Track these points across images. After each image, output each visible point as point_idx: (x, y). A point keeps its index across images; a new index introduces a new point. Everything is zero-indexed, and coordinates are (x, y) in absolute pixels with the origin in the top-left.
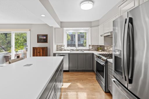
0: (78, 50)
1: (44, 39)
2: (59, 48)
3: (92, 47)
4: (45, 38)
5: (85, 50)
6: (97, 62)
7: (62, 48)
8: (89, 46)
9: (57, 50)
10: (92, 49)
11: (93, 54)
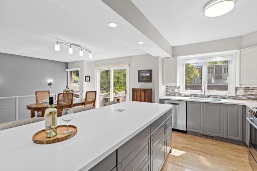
0: (208, 97)
1: (147, 77)
2: (170, 91)
3: (243, 91)
4: (148, 75)
5: (224, 98)
6: (251, 125)
7: (176, 91)
8: (237, 89)
9: (167, 95)
10: (244, 95)
11: (244, 107)
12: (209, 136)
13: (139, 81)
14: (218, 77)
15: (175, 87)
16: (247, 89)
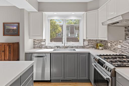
0: (67, 47)
1: (13, 30)
2: (38, 44)
3: (87, 42)
4: (15, 28)
7: (43, 43)
8: (84, 40)
9: (34, 48)
10: (88, 45)
11: (89, 54)
12: (67, 81)
13: (4, 35)
14: (72, 33)
15: (41, 41)
16: (89, 41)
